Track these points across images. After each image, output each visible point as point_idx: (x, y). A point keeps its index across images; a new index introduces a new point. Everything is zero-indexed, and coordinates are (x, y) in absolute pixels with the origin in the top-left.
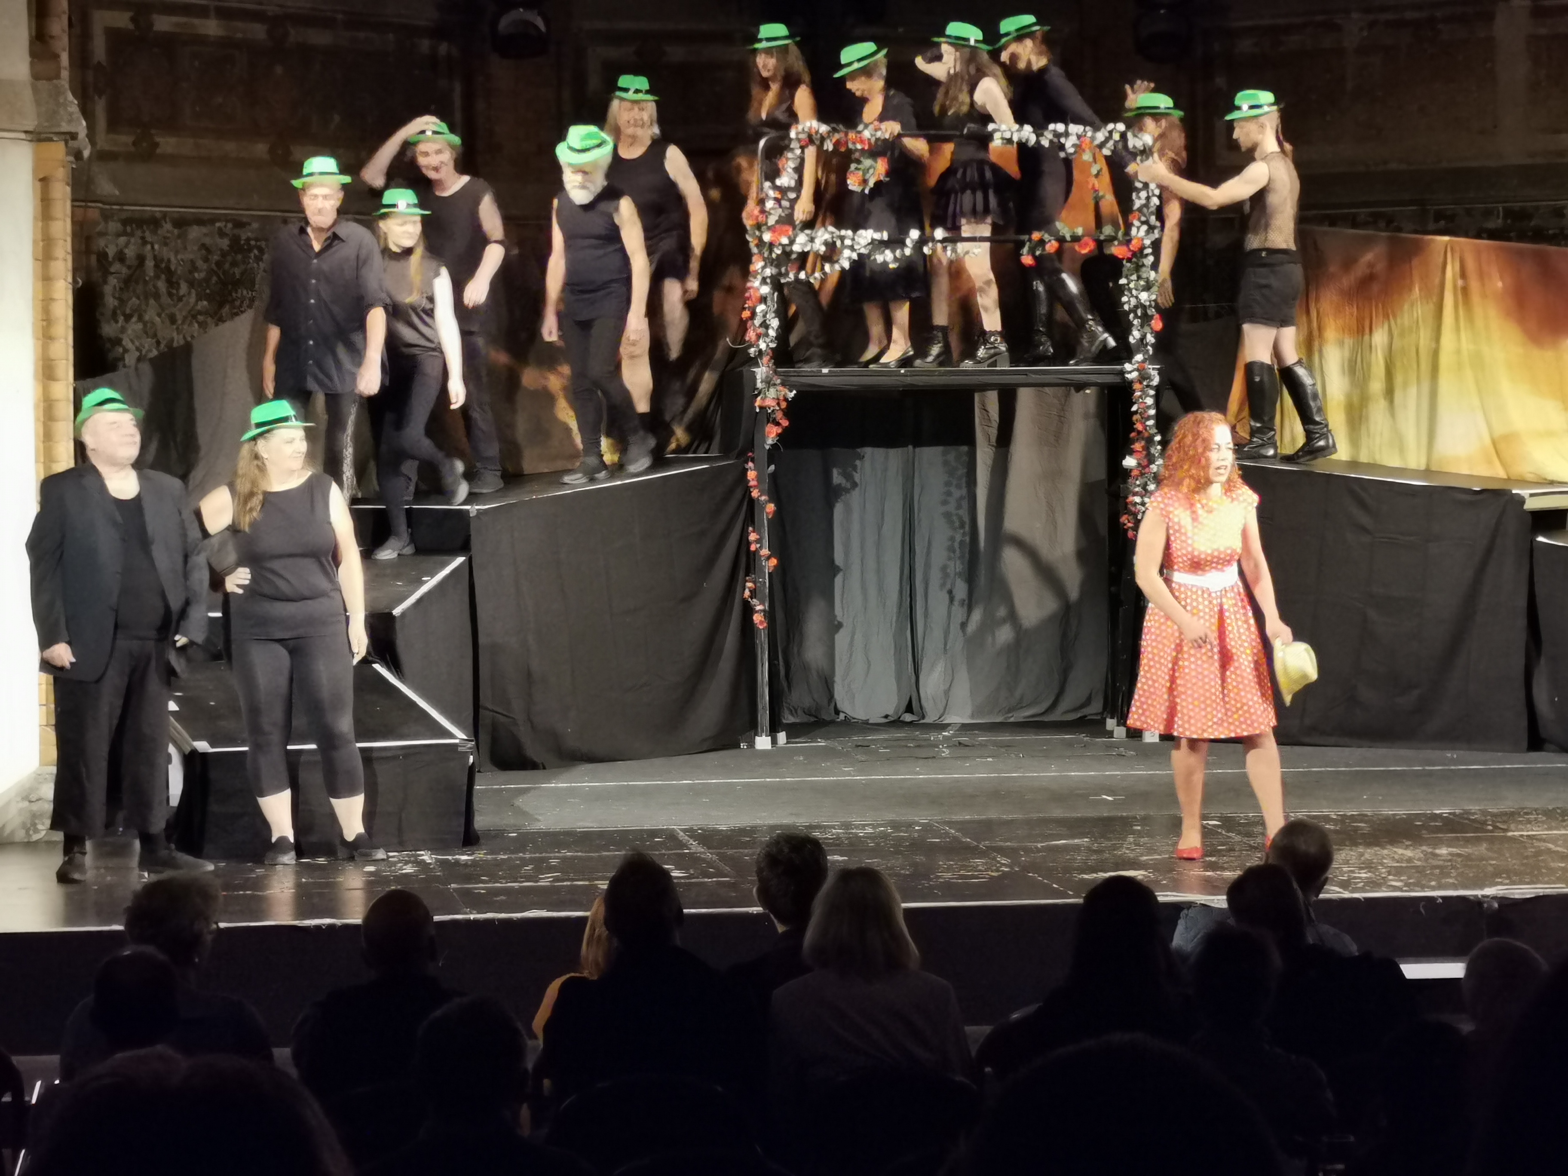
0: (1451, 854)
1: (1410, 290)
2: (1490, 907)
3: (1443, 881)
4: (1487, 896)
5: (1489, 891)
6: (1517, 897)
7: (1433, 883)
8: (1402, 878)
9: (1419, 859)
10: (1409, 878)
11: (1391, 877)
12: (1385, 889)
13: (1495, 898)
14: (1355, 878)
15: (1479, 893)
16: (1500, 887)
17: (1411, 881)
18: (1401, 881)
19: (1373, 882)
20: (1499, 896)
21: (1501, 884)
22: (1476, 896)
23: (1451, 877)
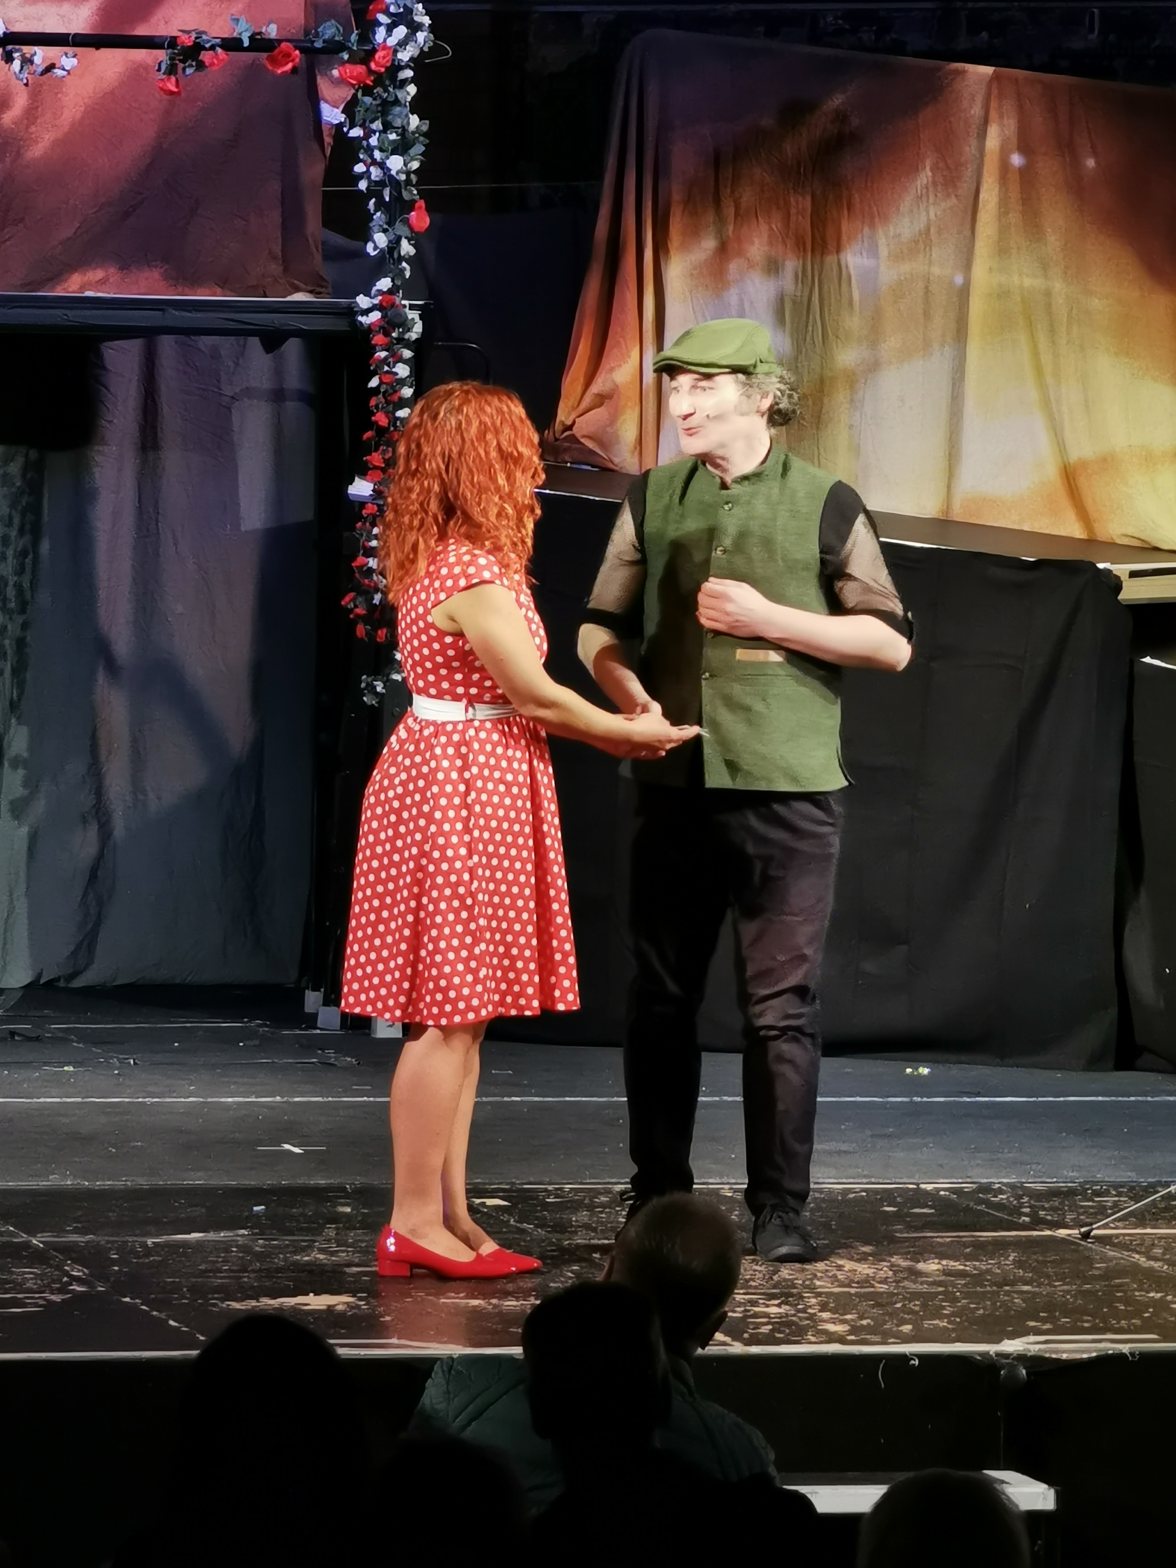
0: (946, 1272)
1: (915, 169)
2: (1013, 1375)
3: (927, 1324)
4: (1006, 1356)
5: (1012, 1346)
6: (1064, 1356)
7: (907, 1328)
8: (848, 1317)
9: (884, 1281)
10: (862, 1318)
11: (825, 1315)
12: (813, 1339)
13: (1022, 1358)
14: (756, 1315)
15: (992, 1349)
16: (1032, 1338)
17: (864, 1322)
18: (844, 1322)
19: (789, 1324)
20: (1029, 1354)
21: (1038, 1332)
22: (985, 1355)
23: (941, 1317)
